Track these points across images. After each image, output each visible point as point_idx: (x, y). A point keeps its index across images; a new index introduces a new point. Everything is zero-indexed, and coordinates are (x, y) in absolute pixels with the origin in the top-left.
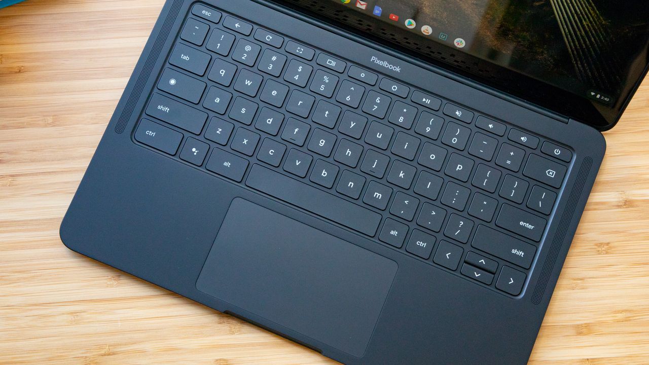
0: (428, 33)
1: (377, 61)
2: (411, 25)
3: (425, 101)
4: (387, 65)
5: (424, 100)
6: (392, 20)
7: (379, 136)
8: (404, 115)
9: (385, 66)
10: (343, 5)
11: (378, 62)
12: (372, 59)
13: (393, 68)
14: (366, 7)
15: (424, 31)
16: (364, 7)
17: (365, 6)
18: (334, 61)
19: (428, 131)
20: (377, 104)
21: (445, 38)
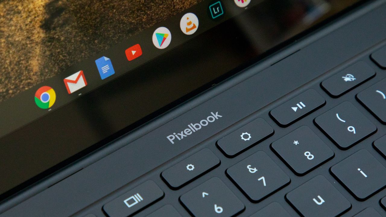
0: (194, 27)
1: (180, 136)
2: (164, 39)
3: (298, 108)
4: (197, 127)
5: (295, 109)
6: (137, 59)
7: (319, 201)
8: (303, 148)
9: (197, 129)
10: (51, 113)
11: (182, 135)
12: (171, 140)
13: (208, 121)
14: (86, 79)
15: (188, 30)
16: (81, 84)
17: (81, 79)
18: (133, 195)
19: (354, 130)
20: (258, 175)
21: (220, 9)
